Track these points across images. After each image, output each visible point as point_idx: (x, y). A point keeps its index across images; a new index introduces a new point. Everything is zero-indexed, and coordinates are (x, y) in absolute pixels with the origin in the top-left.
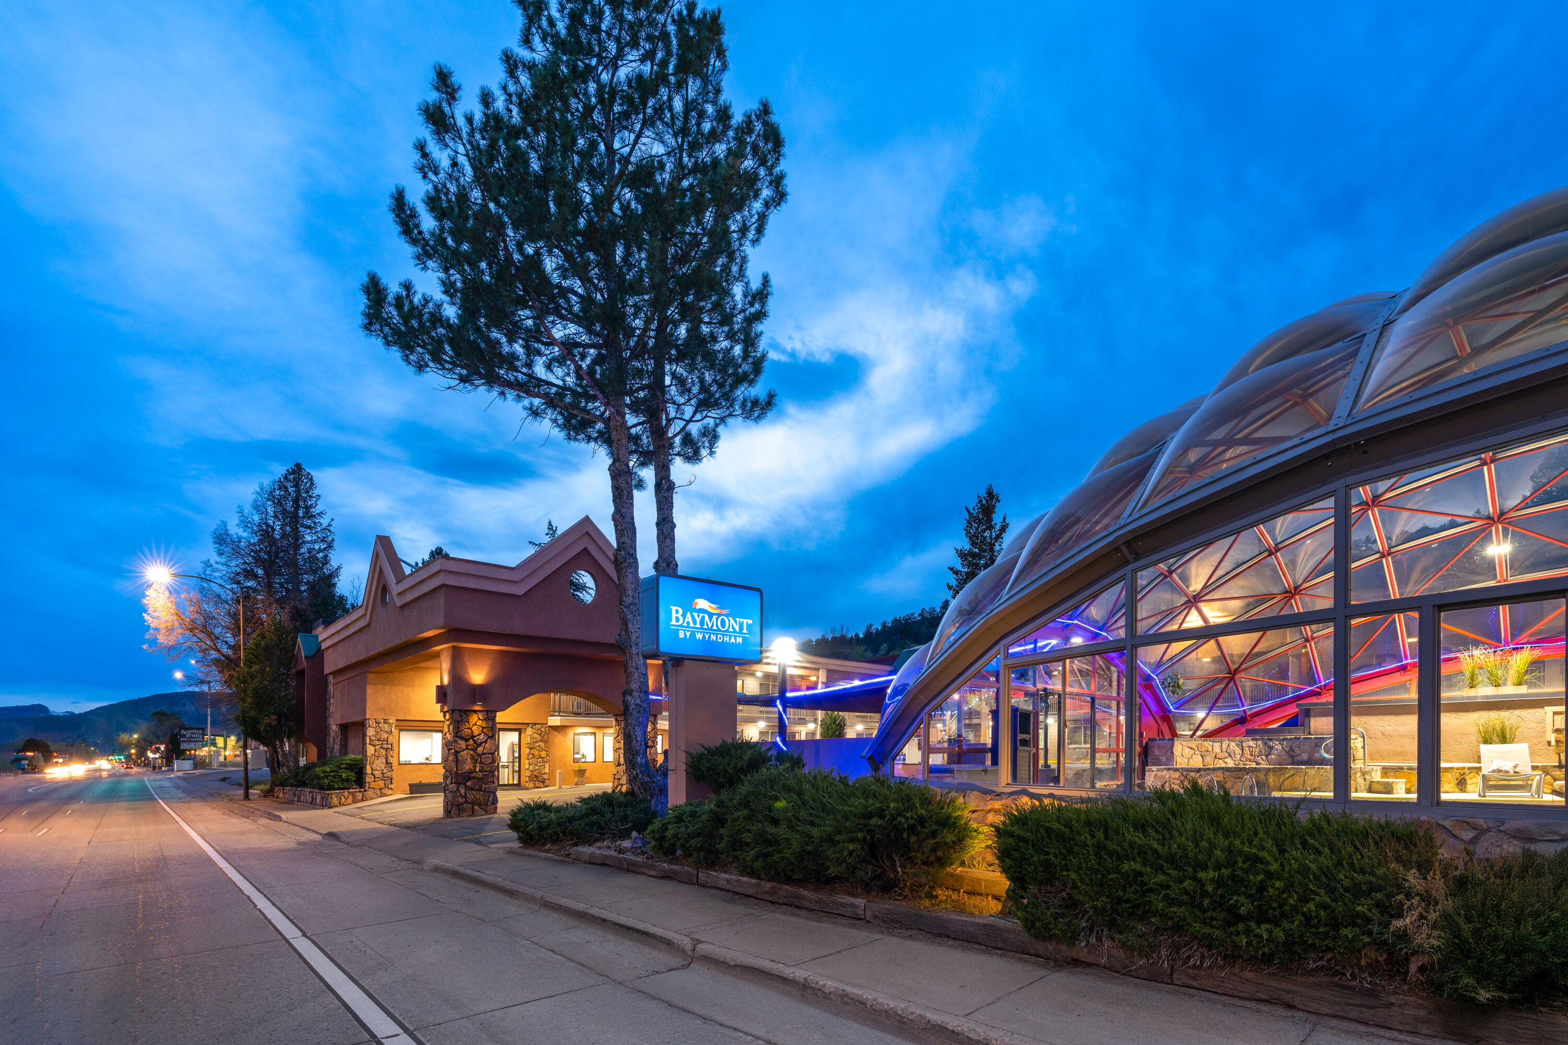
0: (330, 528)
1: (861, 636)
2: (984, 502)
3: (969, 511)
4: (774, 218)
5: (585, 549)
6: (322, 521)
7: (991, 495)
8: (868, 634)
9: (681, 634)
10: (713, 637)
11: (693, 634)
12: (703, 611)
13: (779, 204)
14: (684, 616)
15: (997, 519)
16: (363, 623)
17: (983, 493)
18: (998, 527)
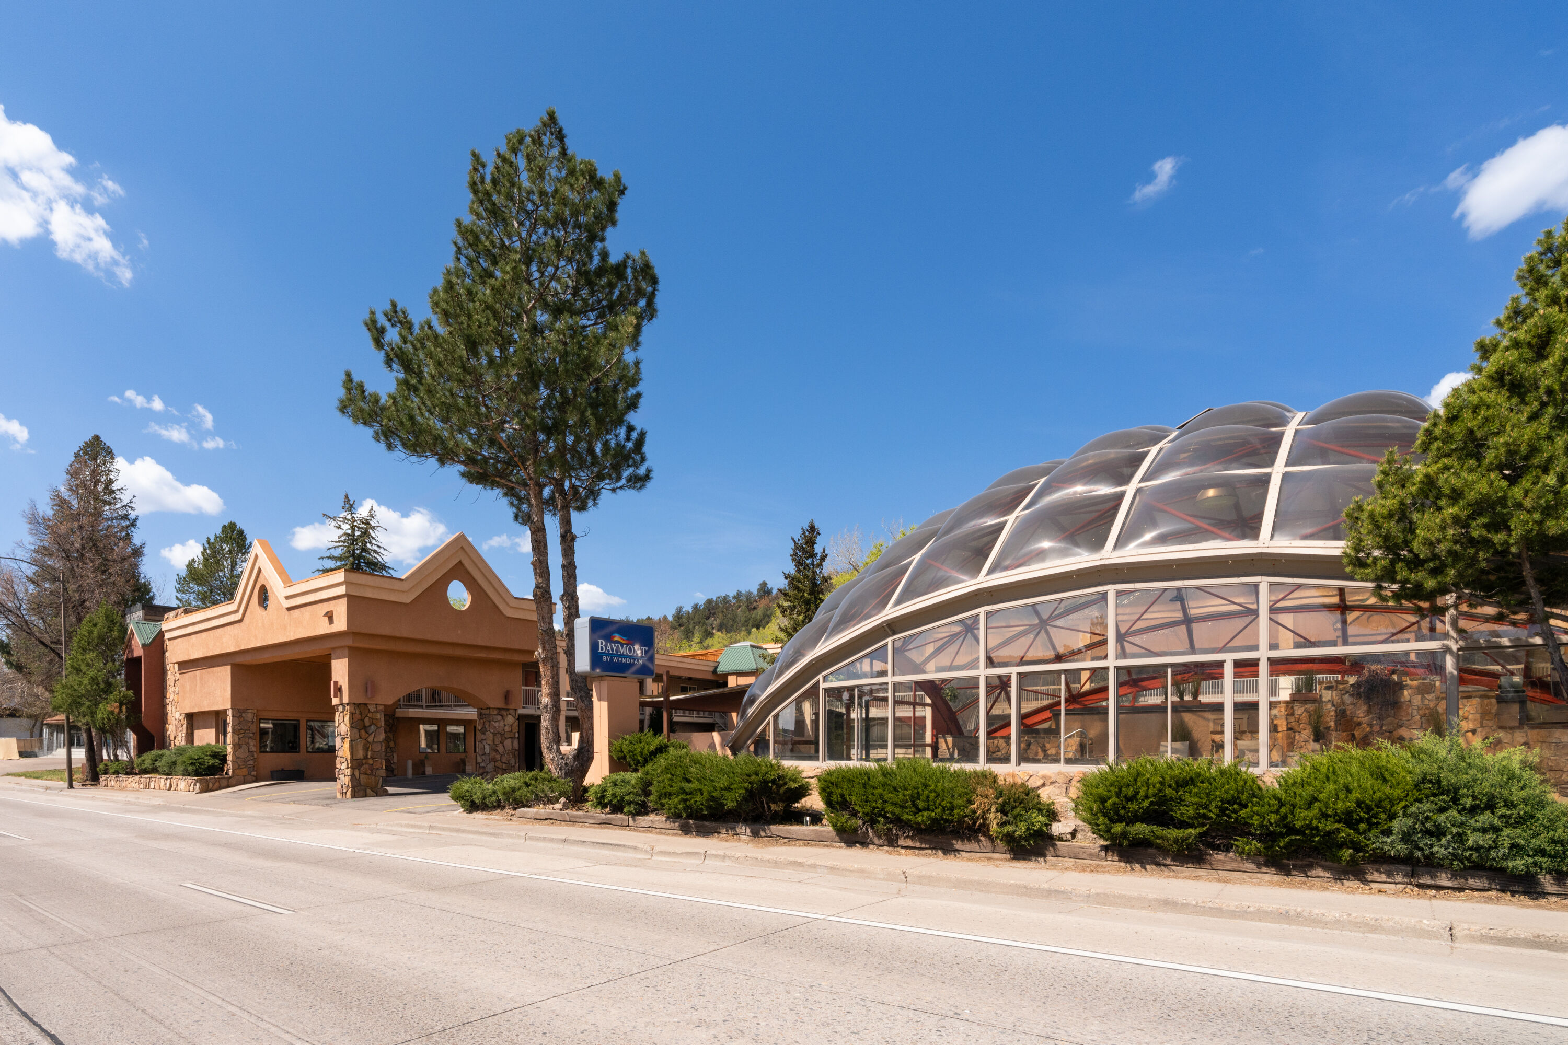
0: (132, 505)
1: (670, 619)
2: (807, 533)
3: (795, 541)
4: (647, 328)
5: (460, 562)
6: (122, 497)
7: (812, 528)
8: (678, 616)
9: (605, 659)
10: (624, 660)
11: (612, 659)
12: (617, 642)
13: (651, 319)
14: (606, 646)
15: (818, 549)
16: (237, 617)
17: (806, 527)
18: (819, 556)
